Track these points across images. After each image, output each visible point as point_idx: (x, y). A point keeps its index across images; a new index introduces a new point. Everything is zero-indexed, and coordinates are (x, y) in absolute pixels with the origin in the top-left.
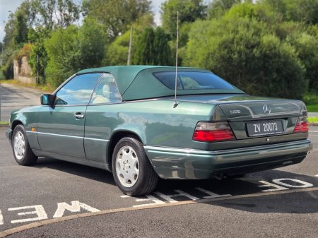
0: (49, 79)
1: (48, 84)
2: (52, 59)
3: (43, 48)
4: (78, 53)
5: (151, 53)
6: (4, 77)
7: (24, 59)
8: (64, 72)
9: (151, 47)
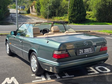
0: (41, 14)
1: (41, 15)
2: (42, 6)
3: (39, 2)
4: (51, 4)
5: (76, 4)
6: (27, 13)
7: (33, 6)
8: (46, 11)
9: (76, 2)
